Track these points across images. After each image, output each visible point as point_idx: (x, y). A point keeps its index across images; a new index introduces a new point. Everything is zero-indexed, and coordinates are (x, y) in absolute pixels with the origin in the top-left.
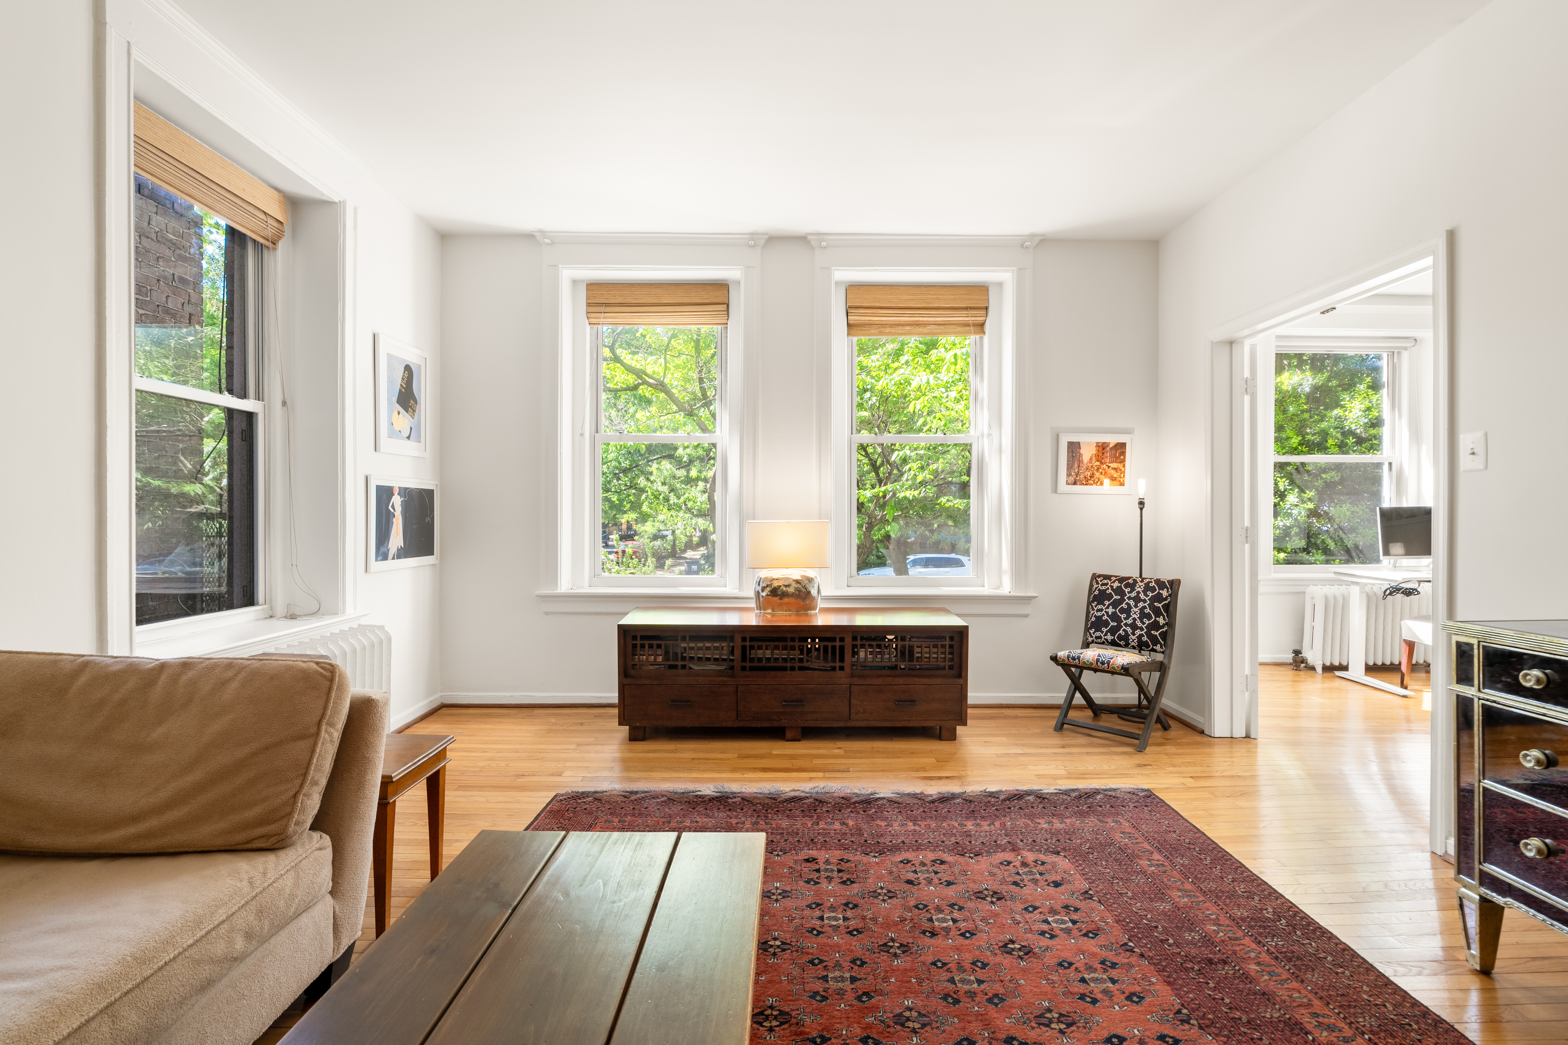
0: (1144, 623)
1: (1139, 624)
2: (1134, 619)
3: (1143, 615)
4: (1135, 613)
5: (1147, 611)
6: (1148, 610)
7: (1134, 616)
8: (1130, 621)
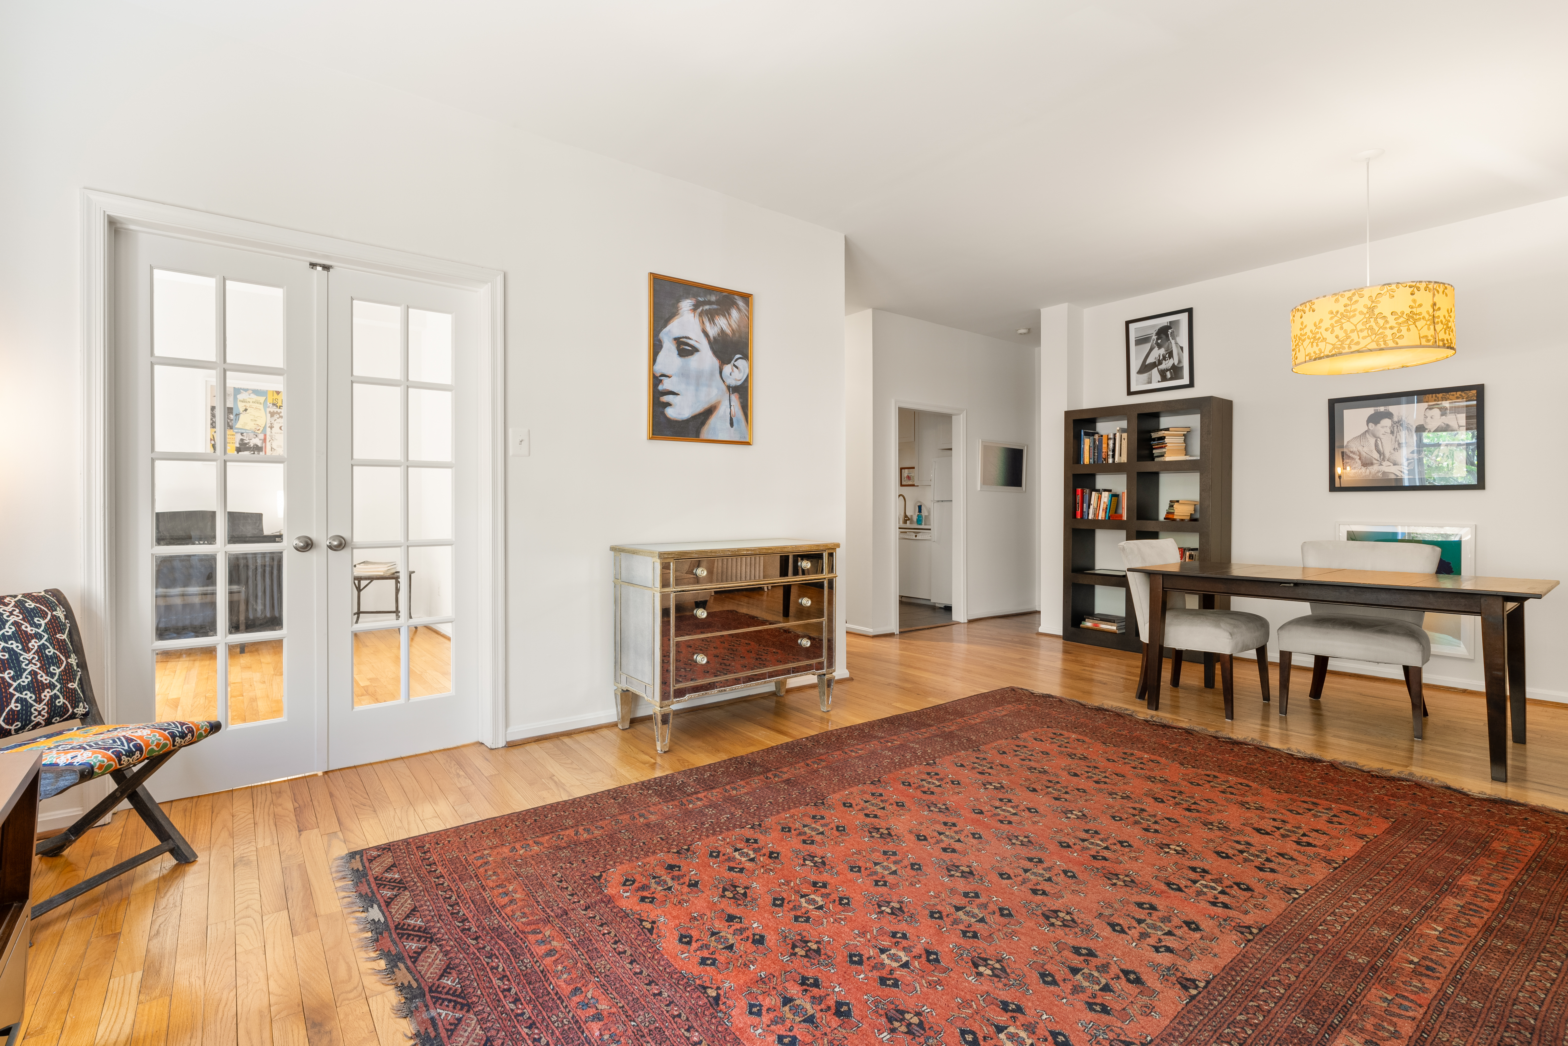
0: (52, 675)
1: (44, 678)
2: (34, 674)
3: (47, 662)
4: (30, 662)
5: (51, 651)
6: (53, 651)
7: (30, 668)
8: (25, 680)
